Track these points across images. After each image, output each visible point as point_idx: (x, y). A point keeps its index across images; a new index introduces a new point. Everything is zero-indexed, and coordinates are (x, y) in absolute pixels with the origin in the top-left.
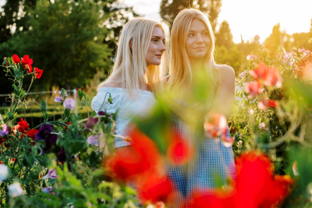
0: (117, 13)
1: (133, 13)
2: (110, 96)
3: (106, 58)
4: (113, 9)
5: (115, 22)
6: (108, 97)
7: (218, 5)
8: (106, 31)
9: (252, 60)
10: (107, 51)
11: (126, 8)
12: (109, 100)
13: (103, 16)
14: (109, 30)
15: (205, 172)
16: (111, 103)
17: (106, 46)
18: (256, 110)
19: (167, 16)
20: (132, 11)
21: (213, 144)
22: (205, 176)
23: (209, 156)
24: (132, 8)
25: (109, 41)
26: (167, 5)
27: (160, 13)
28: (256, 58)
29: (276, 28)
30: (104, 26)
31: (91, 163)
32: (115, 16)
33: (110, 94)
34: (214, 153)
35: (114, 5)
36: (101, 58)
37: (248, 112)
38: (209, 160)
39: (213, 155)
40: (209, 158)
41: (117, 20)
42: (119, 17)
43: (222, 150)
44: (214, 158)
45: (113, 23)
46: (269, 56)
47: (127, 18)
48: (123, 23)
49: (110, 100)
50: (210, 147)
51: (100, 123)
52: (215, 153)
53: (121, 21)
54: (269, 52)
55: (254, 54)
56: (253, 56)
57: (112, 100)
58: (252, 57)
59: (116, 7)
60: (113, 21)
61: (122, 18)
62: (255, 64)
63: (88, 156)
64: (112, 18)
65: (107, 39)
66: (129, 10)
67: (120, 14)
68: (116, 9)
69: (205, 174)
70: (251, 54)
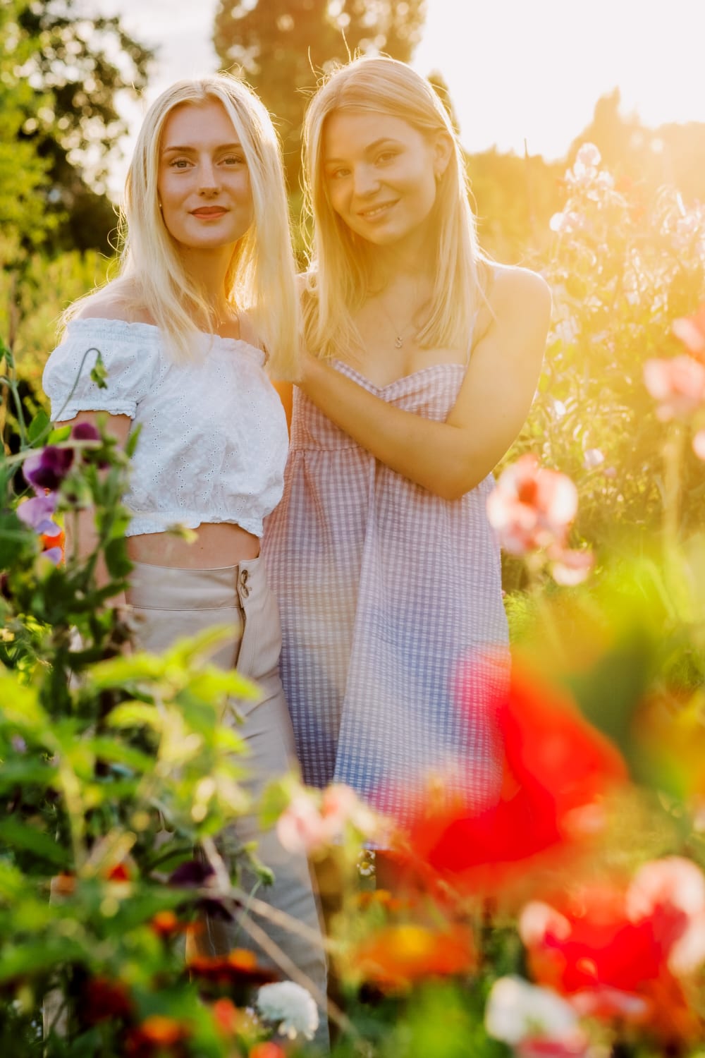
0: (65, 34)
1: (120, 39)
2: (99, 361)
3: (27, 191)
4: (53, 21)
5: (57, 67)
6: (91, 363)
7: (414, 18)
8: (26, 98)
9: (569, 230)
10: (32, 169)
11: (98, 19)
12: (95, 374)
13: (19, 46)
14: (38, 93)
15: (409, 629)
16: (102, 385)
17: (28, 149)
18: (573, 402)
19: (236, 51)
20: (117, 30)
21: (443, 537)
22: (407, 642)
23: (428, 577)
24: (115, 21)
25: (36, 133)
26: (238, 13)
27: (214, 39)
28: (581, 224)
29: (607, 106)
30: (22, 79)
31: (48, 609)
32: (58, 46)
33: (99, 355)
34: (445, 568)
35: (57, 9)
36: (9, 193)
37: (549, 409)
38: (427, 591)
39: (441, 573)
40: (428, 582)
41: (63, 60)
42: (73, 48)
43: (469, 562)
44: (444, 585)
45: (52, 69)
46: (628, 220)
47: (101, 54)
48: (86, 71)
49: (99, 374)
50: (435, 545)
51: (81, 468)
52: (448, 567)
53: (79, 62)
54: (625, 205)
55: (575, 210)
56: (573, 216)
57: (104, 374)
58: (569, 221)
59: (62, 16)
60: (51, 61)
61: (85, 54)
62: (578, 245)
63: (39, 587)
64: (50, 53)
65: (30, 126)
66: (109, 25)
67: (76, 39)
68: (62, 23)
69: (408, 634)
70: (567, 210)
